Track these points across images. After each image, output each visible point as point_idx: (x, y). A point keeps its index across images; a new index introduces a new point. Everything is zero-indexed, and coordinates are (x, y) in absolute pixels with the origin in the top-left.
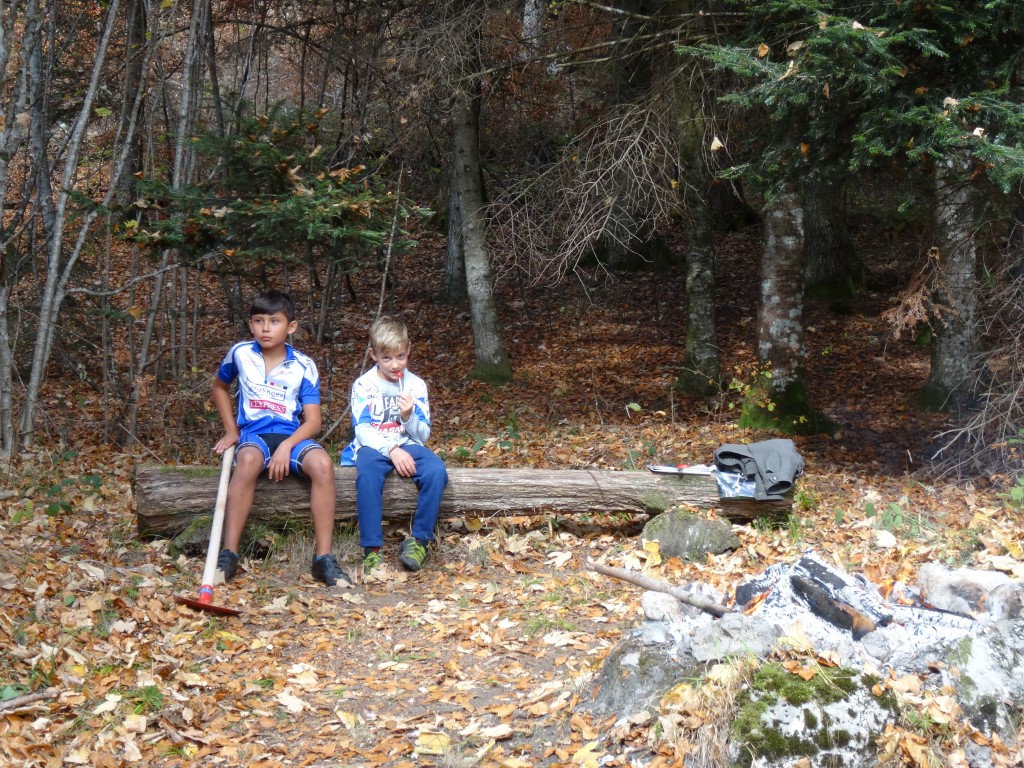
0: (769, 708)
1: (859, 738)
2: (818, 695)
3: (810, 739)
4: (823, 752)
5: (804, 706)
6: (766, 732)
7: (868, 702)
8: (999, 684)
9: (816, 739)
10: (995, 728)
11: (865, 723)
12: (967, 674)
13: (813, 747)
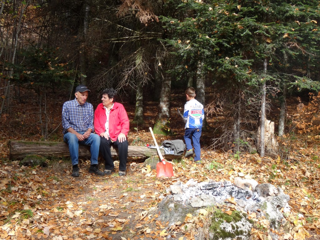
0: (222, 224)
1: (246, 232)
2: (234, 220)
3: (233, 233)
4: (237, 236)
5: (231, 223)
6: (221, 230)
7: (246, 221)
8: (275, 216)
9: (235, 233)
10: (275, 228)
11: (246, 228)
12: (267, 213)
13: (234, 235)
